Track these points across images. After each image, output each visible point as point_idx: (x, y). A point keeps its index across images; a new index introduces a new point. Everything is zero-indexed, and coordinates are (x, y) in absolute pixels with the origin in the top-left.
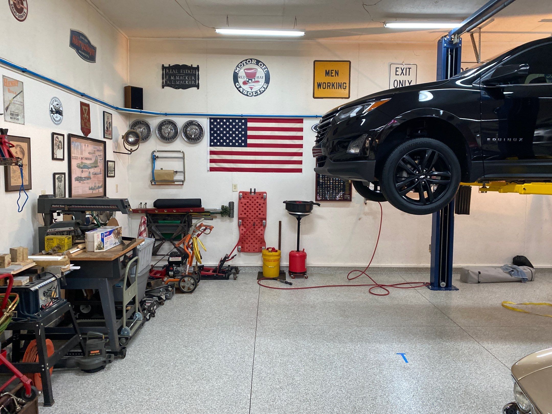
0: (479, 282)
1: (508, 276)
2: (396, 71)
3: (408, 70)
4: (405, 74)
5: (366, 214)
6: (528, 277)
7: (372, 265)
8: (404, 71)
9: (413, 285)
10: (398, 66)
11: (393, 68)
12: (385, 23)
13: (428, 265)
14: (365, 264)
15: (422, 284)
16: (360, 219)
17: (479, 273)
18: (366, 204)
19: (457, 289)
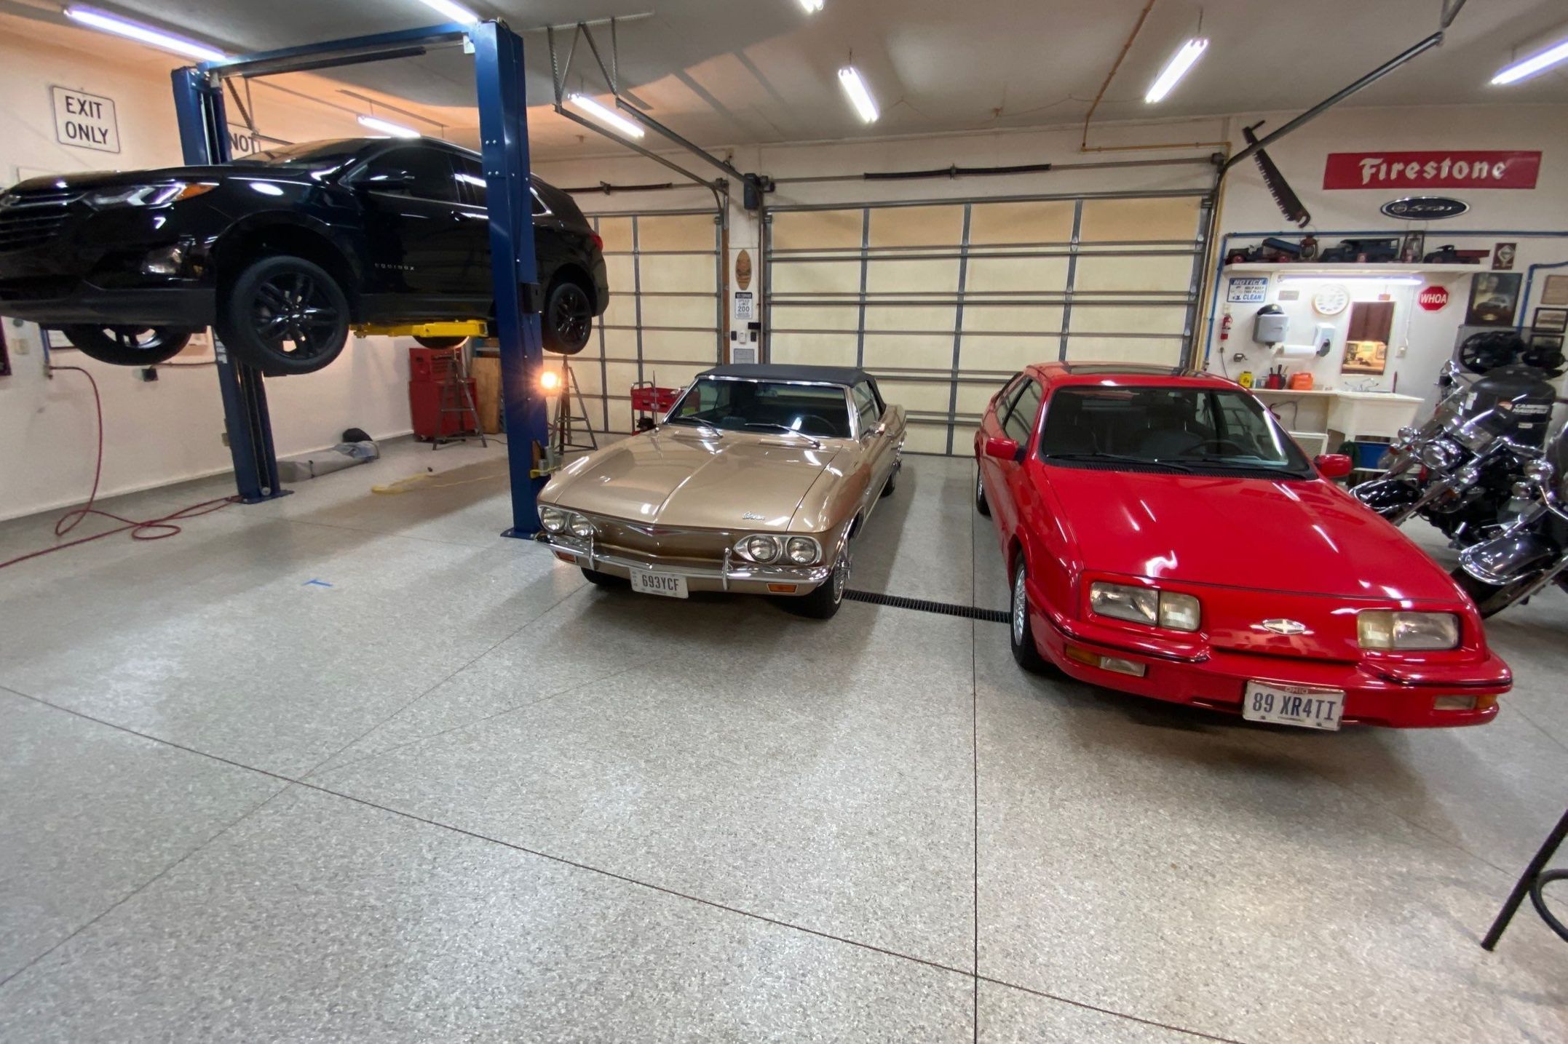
0: (313, 476)
1: (349, 458)
2: (68, 104)
3: (94, 107)
4: (88, 112)
5: (52, 397)
6: (372, 454)
7: (100, 495)
8: (87, 107)
9: (209, 507)
10: (70, 94)
11: (60, 96)
12: (65, 7)
13: (230, 467)
14: (84, 498)
15: (223, 503)
16: (41, 410)
17: (311, 462)
18: (50, 377)
19: (291, 492)
